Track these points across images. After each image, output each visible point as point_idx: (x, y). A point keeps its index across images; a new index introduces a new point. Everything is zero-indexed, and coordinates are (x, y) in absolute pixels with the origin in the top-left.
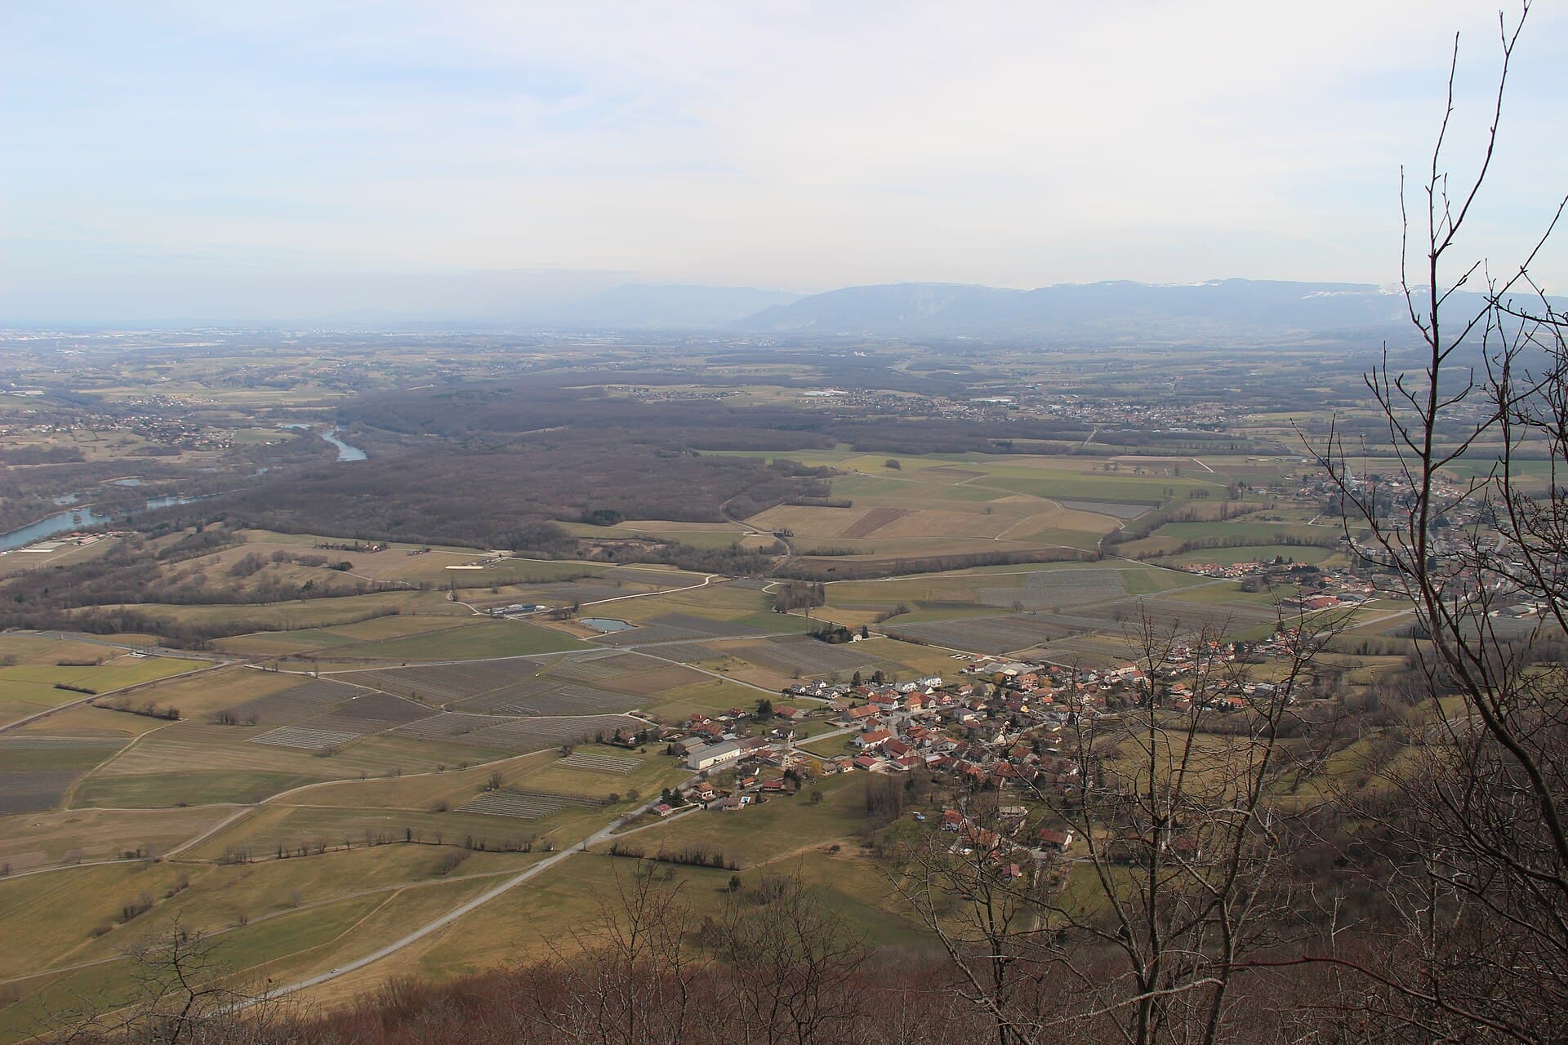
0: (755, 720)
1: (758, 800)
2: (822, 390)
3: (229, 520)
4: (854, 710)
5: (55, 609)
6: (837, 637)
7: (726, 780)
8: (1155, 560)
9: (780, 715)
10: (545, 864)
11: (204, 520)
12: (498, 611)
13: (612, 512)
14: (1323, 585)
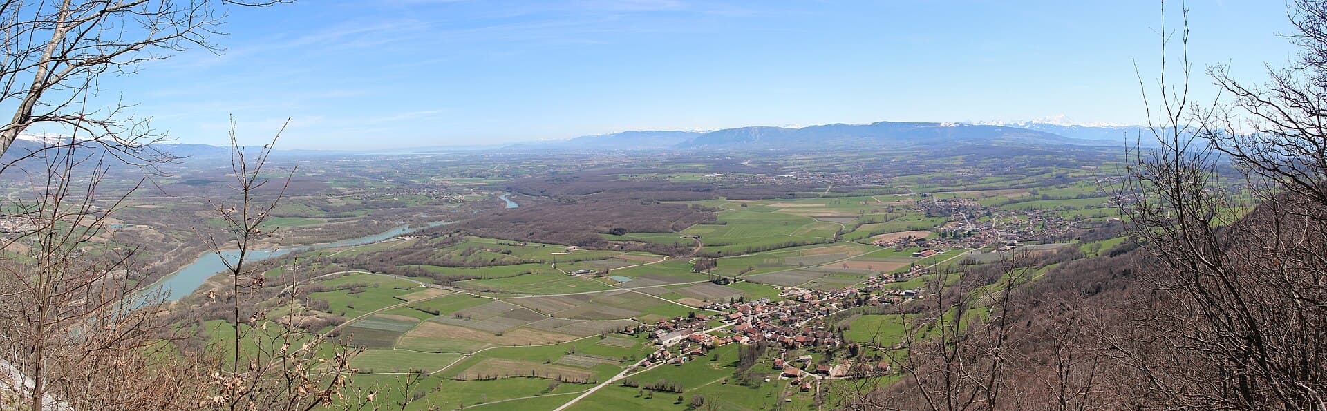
0: (688, 322)
1: (690, 359)
2: (712, 174)
3: (462, 232)
4: (732, 315)
5: (394, 266)
6: (722, 282)
7: (674, 350)
8: (859, 241)
9: (699, 319)
10: (594, 390)
11: (452, 232)
12: (573, 273)
13: (623, 229)
14: (928, 246)
